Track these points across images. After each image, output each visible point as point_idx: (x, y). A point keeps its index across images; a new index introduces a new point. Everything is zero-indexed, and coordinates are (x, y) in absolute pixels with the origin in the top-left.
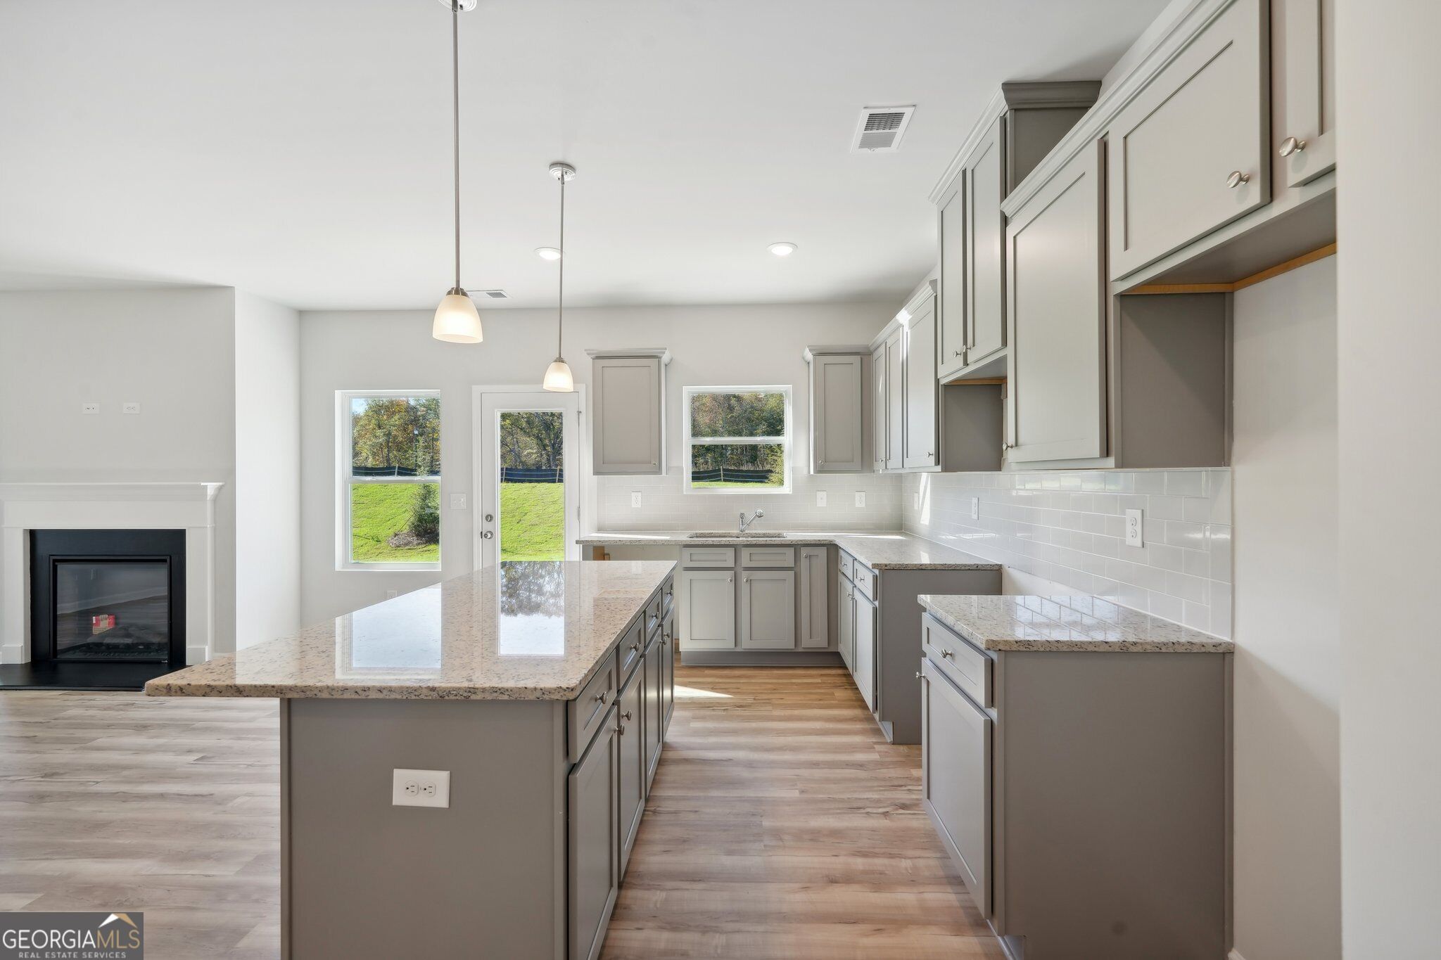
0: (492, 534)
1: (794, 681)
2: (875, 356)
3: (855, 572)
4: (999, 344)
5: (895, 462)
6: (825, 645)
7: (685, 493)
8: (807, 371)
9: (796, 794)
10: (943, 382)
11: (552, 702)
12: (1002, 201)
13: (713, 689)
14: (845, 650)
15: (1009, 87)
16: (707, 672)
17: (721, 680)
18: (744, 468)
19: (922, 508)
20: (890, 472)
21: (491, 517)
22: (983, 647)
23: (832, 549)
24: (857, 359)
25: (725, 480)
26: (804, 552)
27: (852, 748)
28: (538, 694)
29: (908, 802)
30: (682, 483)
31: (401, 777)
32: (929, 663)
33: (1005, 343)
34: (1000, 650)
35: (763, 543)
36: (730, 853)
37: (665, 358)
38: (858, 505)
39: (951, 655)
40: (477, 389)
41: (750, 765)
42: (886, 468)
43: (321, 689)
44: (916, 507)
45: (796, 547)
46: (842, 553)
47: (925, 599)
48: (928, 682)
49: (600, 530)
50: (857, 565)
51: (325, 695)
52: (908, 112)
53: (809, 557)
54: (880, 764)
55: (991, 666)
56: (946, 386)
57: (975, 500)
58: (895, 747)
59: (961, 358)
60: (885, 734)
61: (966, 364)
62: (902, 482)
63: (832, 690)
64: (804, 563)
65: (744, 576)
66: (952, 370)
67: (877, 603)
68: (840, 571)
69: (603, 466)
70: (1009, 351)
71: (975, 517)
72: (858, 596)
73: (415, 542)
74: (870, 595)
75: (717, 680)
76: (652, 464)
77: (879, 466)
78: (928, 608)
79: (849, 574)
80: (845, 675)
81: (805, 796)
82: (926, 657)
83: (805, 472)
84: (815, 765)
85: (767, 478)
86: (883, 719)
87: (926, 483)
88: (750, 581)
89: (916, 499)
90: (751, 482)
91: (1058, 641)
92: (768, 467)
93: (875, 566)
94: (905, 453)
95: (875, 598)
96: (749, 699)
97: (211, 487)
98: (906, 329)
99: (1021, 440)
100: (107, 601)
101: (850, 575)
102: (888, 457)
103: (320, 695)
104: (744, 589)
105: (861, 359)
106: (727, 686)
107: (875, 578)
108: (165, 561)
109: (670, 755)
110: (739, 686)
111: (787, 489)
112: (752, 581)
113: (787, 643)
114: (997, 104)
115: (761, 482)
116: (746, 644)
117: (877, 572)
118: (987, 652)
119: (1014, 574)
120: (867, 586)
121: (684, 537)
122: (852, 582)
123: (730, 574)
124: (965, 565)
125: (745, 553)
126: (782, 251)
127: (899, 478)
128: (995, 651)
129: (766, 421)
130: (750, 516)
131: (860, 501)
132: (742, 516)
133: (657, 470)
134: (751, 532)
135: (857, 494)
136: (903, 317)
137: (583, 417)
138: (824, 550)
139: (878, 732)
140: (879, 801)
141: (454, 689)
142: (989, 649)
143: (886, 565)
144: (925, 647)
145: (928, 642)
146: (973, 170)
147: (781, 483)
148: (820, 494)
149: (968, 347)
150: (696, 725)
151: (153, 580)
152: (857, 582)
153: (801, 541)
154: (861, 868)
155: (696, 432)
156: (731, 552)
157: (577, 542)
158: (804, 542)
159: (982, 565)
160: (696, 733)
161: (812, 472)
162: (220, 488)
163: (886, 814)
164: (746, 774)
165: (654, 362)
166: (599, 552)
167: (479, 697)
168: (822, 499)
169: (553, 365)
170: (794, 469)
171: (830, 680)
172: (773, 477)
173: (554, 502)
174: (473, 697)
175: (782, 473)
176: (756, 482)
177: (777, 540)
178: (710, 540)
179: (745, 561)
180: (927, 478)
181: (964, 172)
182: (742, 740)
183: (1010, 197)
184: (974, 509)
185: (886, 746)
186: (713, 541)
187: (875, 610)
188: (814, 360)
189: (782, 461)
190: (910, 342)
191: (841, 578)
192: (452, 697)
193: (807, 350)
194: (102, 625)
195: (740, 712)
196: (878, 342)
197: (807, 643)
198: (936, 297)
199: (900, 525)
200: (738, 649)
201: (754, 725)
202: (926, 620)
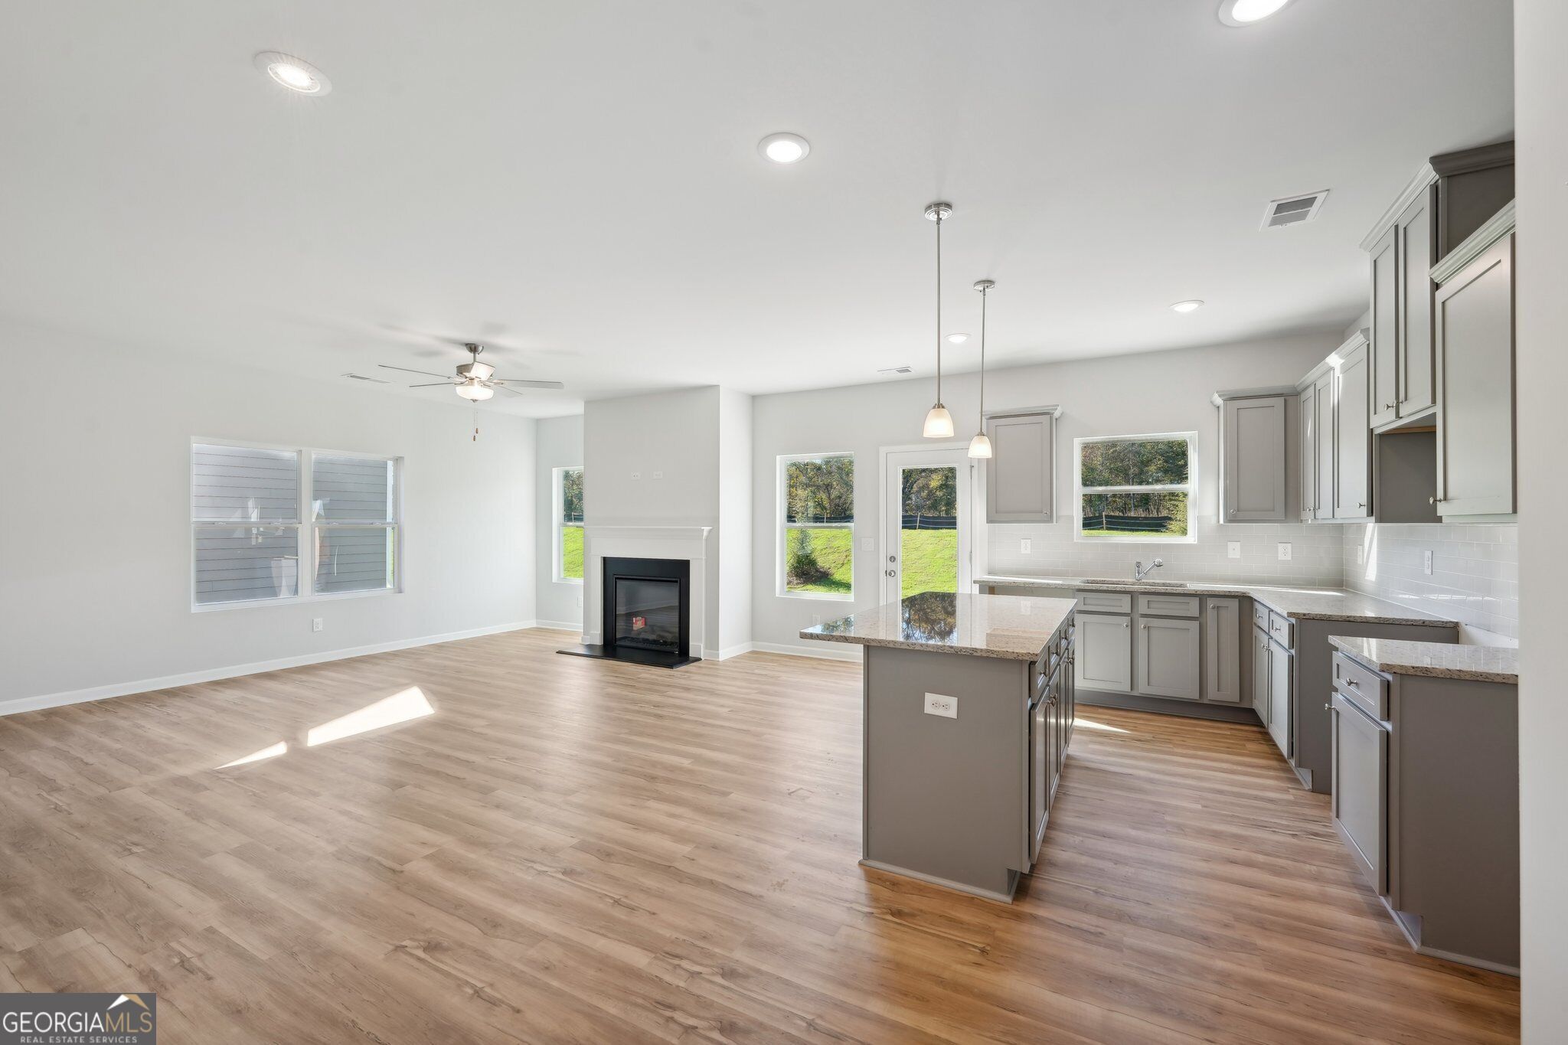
0: (895, 573)
1: (1197, 729)
2: (1303, 397)
3: (1271, 623)
4: (1429, 403)
5: (1325, 512)
6: (1237, 699)
7: (1075, 541)
8: (1216, 419)
9: (1199, 807)
10: (1377, 431)
11: (1021, 662)
12: (1432, 265)
13: (1108, 724)
14: (1259, 706)
15: (1437, 161)
16: (1100, 710)
17: (1115, 718)
18: (1132, 514)
19: (1367, 562)
20: (1320, 522)
21: (895, 559)
22: (1377, 670)
23: (1246, 603)
24: (1282, 400)
25: (1108, 529)
26: (1211, 603)
27: (1265, 788)
28: (1015, 656)
29: (1320, 832)
30: (1073, 532)
31: (930, 698)
32: (1340, 697)
33: (1434, 401)
34: (1395, 673)
35: (1163, 591)
36: (1134, 828)
37: (1057, 414)
38: (1281, 557)
39: (1356, 683)
40: (883, 450)
41: (1151, 781)
42: (1315, 518)
43: (889, 642)
44: (1360, 561)
45: (1202, 597)
46: (1257, 606)
47: (1333, 640)
48: (1338, 713)
49: (990, 573)
50: (1273, 616)
51: (891, 646)
52: (1321, 197)
53: (1218, 608)
54: (1295, 803)
55: (1387, 687)
56: (1381, 435)
57: (1428, 554)
58: (1313, 794)
59: (1393, 411)
60: (1303, 782)
61: (1398, 416)
62: (1341, 533)
63: (1243, 742)
64: (1211, 616)
65: (1141, 623)
66: (1385, 421)
67: (1293, 651)
68: (1255, 624)
69: (996, 514)
70: (1438, 409)
71: (1428, 572)
72: (1274, 647)
73: (795, 582)
74: (1286, 643)
75: (1112, 718)
76: (1044, 512)
77: (1308, 516)
78: (1340, 648)
79: (1265, 625)
80: (1260, 732)
81: (1205, 809)
82: (1337, 691)
83: (1214, 520)
84: (1221, 792)
85: (1165, 526)
86: (1300, 765)
87: (1373, 535)
88: (1148, 628)
89: (1360, 553)
90: (1143, 530)
91: (1460, 671)
92: (1164, 513)
93: (1291, 615)
94: (1336, 502)
95: (1292, 645)
96: (1148, 736)
97: (706, 529)
98: (1338, 373)
99: (1451, 493)
100: (642, 607)
101: (1265, 627)
102: (1317, 507)
103: (888, 645)
104: (1142, 635)
105: (1285, 400)
106: (1124, 724)
107: (1292, 627)
108: (676, 582)
109: (1072, 762)
110: (1136, 725)
111: (1191, 538)
112: (1152, 630)
113: (1192, 693)
114: (1428, 174)
115: (1157, 531)
116: (1143, 689)
117: (1293, 621)
118: (1382, 674)
119: (1470, 630)
120: (1283, 636)
121: (1077, 582)
122: (1268, 634)
123: (1125, 621)
124: (1407, 620)
125: (1142, 601)
126: (1186, 308)
127: (1340, 528)
128: (1390, 673)
129: (1162, 455)
130: (1147, 565)
131: (1285, 553)
132: (1138, 565)
133: (1049, 519)
134: (1148, 581)
135: (1281, 547)
136: (1334, 360)
137: (975, 471)
138: (1235, 603)
139: (1296, 781)
140: (1288, 826)
141: (964, 648)
142: (1383, 671)
143: (1304, 615)
144: (1336, 682)
145: (1338, 678)
146: (1405, 228)
147: (1184, 532)
148: (1231, 545)
149: (1400, 401)
150: (1092, 746)
151: (666, 595)
152: (1272, 633)
153: (1208, 591)
154: (1262, 861)
155: (1086, 482)
156: (1128, 598)
157: (975, 582)
158: (1210, 593)
159: (1430, 621)
160: (1094, 752)
161: (1222, 522)
162: (710, 531)
163: (1294, 836)
164: (1148, 786)
165: (1045, 419)
166: (991, 589)
167: (979, 654)
168: (1234, 551)
169: (976, 438)
170: (1200, 519)
171: (1240, 734)
172: (1173, 525)
173: (916, 549)
174: (975, 654)
175: (1185, 521)
176: (1149, 531)
177: (1180, 590)
178: (1105, 587)
179: (1142, 606)
180: (1373, 531)
181: (1397, 227)
182: (1142, 764)
183: (1441, 262)
184: (1428, 563)
185: (1305, 792)
186: (1108, 587)
187: (1291, 659)
188: (1225, 406)
189: (1185, 506)
190: (1343, 388)
191: (1256, 630)
192: (962, 653)
193: (1216, 395)
194: (638, 624)
195: (1138, 744)
196: (1308, 382)
197: (1213, 695)
198: (1368, 345)
199: (1341, 581)
200: (1135, 693)
201: (1154, 755)
202: (1337, 657)
